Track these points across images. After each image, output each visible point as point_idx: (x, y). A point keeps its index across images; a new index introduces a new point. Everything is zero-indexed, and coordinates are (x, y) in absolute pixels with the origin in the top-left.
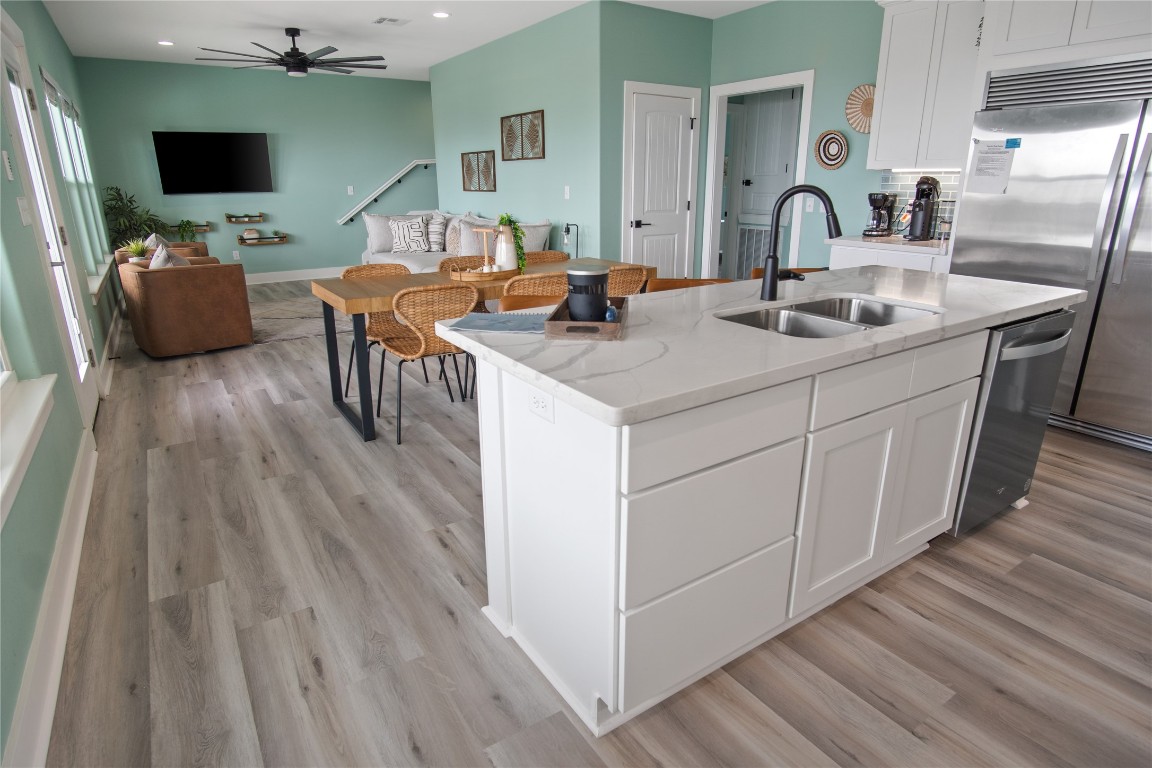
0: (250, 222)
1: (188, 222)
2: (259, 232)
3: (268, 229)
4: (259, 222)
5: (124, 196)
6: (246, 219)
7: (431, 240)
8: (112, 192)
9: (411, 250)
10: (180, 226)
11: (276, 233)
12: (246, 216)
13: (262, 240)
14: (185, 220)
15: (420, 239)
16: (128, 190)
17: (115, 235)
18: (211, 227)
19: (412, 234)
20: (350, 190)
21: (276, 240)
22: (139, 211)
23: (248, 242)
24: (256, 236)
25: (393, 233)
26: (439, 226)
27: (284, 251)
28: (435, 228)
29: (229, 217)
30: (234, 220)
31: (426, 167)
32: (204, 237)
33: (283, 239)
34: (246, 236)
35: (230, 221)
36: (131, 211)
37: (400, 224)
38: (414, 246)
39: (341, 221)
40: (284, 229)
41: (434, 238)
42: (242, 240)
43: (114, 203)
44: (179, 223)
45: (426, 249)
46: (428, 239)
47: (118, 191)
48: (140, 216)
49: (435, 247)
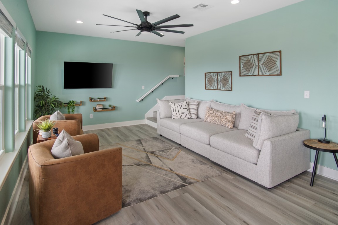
0: (100, 101)
1: (73, 102)
2: (103, 105)
3: (107, 104)
4: (104, 101)
5: (45, 90)
6: (99, 100)
7: (191, 113)
8: (40, 88)
9: (182, 118)
10: (68, 103)
11: (110, 106)
12: (99, 99)
13: (104, 109)
14: (71, 100)
15: (187, 112)
16: (47, 87)
17: (37, 108)
18: (82, 103)
19: (182, 110)
20: (143, 88)
21: (110, 109)
22: (51, 97)
23: (98, 110)
24: (101, 107)
25: (172, 109)
26: (195, 106)
27: (113, 113)
28: (193, 107)
29: (91, 99)
30: (93, 100)
31: (173, 78)
32: (78, 108)
33: (113, 108)
34: (97, 108)
35: (91, 101)
36: (47, 97)
37: (176, 104)
38: (183, 116)
39: (138, 101)
40: (113, 104)
41: (193, 112)
42: (95, 109)
43: (40, 93)
44: (68, 101)
45: (189, 117)
46: (190, 112)
47: (43, 87)
48: (51, 99)
49: (194, 116)
